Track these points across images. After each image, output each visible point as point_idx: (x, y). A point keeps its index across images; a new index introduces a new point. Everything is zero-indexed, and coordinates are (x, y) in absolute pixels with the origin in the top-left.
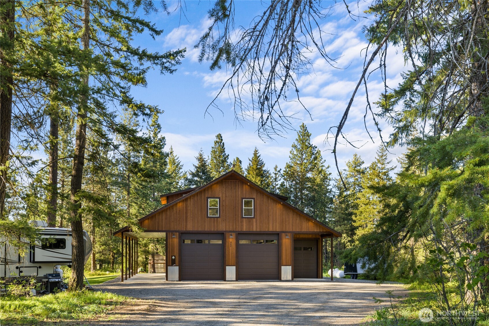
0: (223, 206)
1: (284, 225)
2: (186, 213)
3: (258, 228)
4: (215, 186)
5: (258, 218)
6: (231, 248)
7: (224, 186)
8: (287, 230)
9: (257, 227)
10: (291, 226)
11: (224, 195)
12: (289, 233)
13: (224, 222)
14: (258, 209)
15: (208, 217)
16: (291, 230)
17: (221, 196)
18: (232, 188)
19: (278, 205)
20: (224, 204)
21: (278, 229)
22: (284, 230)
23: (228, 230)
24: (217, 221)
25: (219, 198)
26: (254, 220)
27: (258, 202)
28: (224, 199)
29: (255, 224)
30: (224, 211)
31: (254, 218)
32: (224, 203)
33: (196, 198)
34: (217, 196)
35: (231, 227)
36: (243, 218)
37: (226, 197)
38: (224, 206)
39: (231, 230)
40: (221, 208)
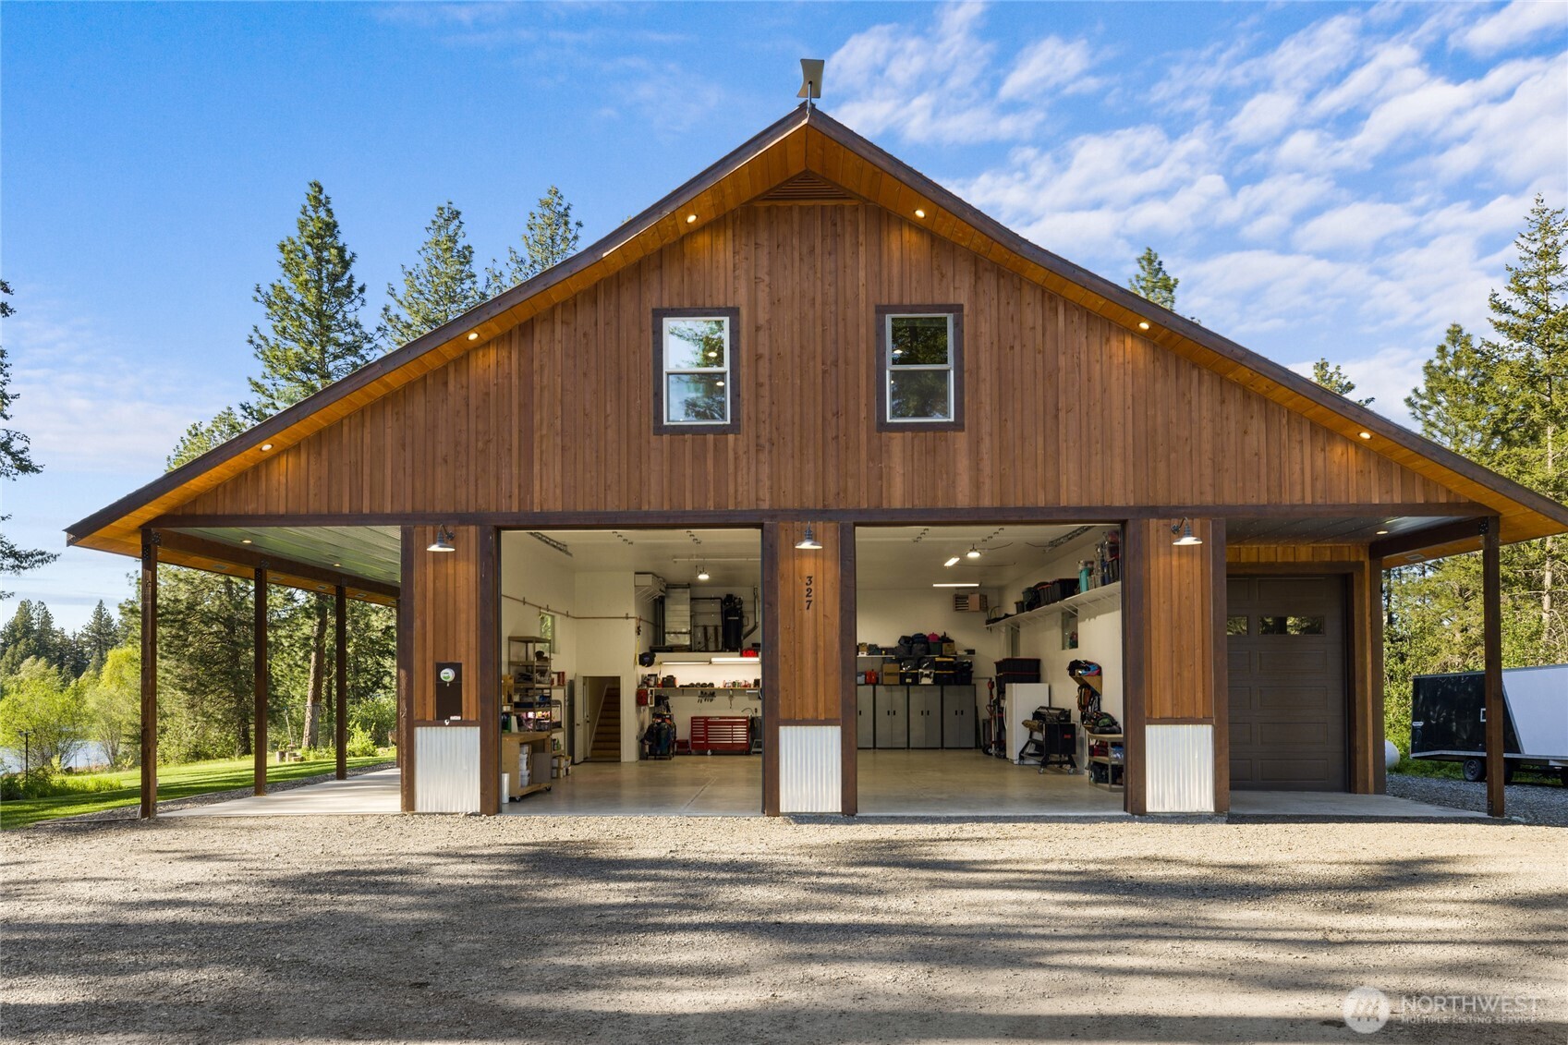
0: (759, 357)
1: (1162, 466)
2: (526, 408)
3: (987, 487)
4: (703, 241)
5: (986, 428)
6: (808, 614)
7: (763, 237)
8: (1185, 495)
9: (977, 485)
10: (1208, 471)
11: (763, 296)
12: (1192, 516)
13: (764, 457)
14: (985, 373)
15: (660, 429)
16: (1208, 499)
17: (742, 299)
18: (812, 251)
19: (1114, 343)
20: (763, 350)
21: (1120, 495)
22: (1161, 499)
23: (789, 502)
24: (719, 450)
25: (733, 313)
26: (961, 440)
27: (985, 328)
28: (763, 317)
29: (963, 464)
30: (765, 391)
31: (958, 426)
32: (763, 338)
33: (583, 318)
34: (720, 301)
35: (809, 488)
36: (883, 427)
37: (775, 302)
38: (764, 365)
39: (809, 504)
40: (744, 371)
